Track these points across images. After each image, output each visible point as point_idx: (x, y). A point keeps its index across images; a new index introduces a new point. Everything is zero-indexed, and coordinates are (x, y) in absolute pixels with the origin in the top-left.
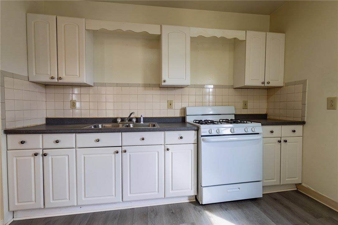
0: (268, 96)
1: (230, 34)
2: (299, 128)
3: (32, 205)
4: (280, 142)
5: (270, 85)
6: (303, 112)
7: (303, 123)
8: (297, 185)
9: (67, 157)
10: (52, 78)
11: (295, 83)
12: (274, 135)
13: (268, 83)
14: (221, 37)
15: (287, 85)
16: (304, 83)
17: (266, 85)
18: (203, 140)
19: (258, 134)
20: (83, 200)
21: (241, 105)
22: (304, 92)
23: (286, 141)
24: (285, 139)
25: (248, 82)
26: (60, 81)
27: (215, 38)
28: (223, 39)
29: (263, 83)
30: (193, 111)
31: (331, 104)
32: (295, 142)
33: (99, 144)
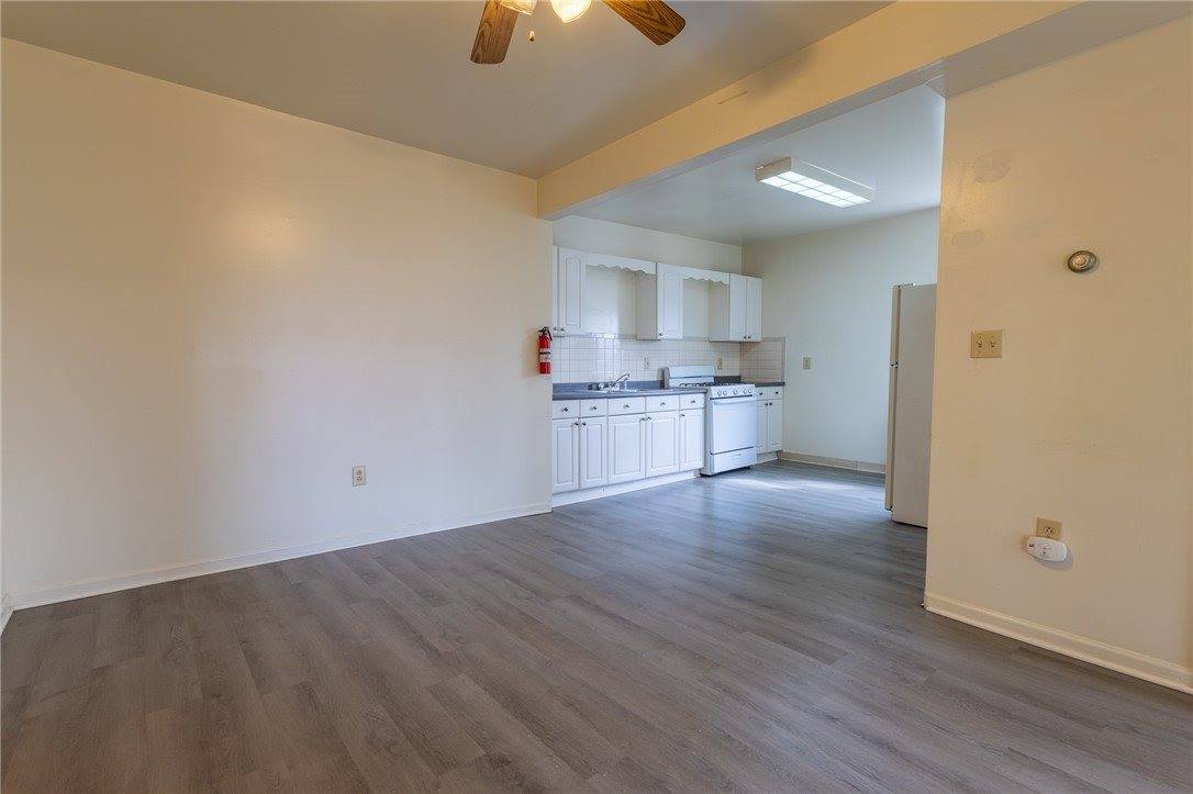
0: (742, 352)
1: (717, 277)
2: (779, 389)
3: (570, 485)
4: (766, 405)
5: (751, 340)
6: (783, 372)
7: (783, 384)
8: (779, 452)
9: (600, 427)
11: (775, 340)
12: (764, 397)
13: (750, 338)
15: (765, 340)
16: (783, 340)
17: (748, 340)
18: (714, 403)
19: (751, 396)
20: (614, 478)
21: (716, 363)
22: (783, 350)
23: (771, 404)
24: (771, 401)
25: (732, 338)
26: (561, 333)
29: (744, 337)
30: (673, 372)
31: (807, 364)
32: (778, 404)
33: (628, 411)
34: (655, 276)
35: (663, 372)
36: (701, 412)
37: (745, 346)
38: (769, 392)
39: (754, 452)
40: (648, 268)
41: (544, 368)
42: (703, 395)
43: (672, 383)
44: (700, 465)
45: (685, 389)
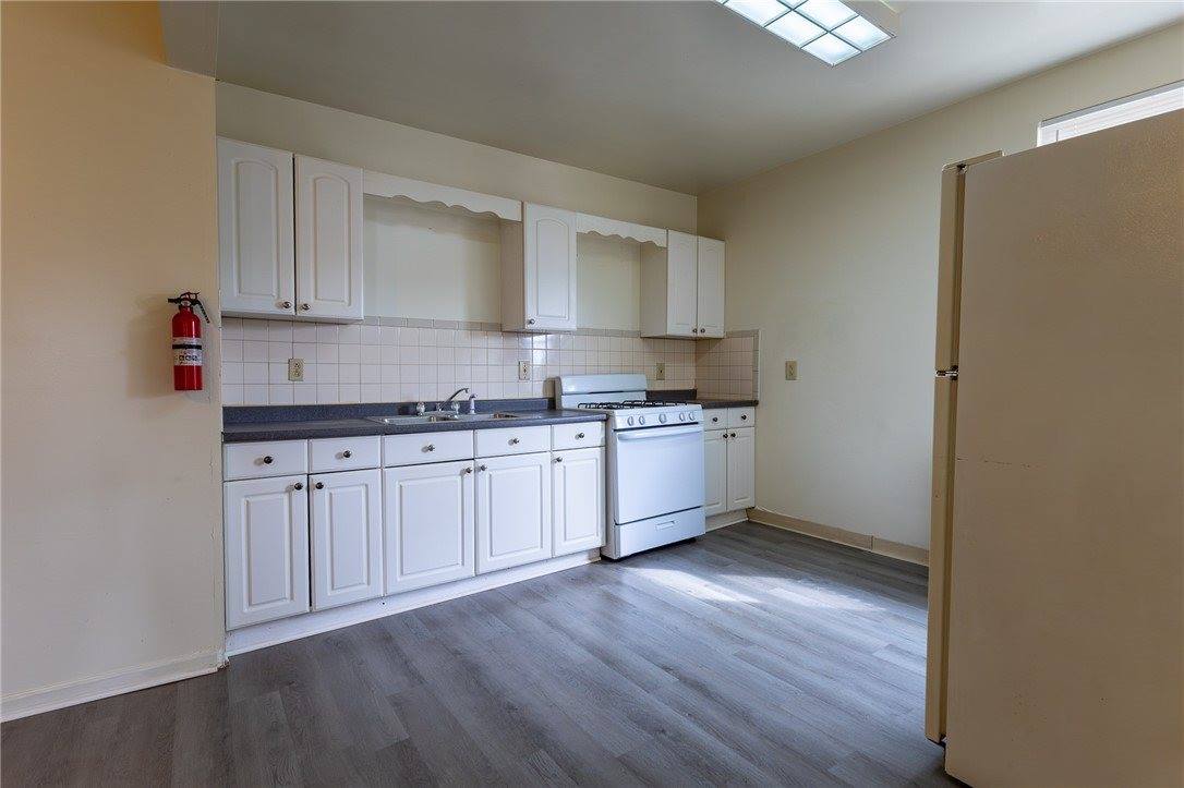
0: (698, 355)
1: (643, 234)
2: (749, 411)
3: (285, 607)
4: (725, 436)
5: (706, 335)
6: (755, 386)
7: (754, 403)
8: (749, 510)
9: (363, 489)
10: (287, 305)
11: (744, 334)
12: (720, 424)
13: (703, 331)
14: (628, 238)
15: (730, 335)
16: (754, 334)
17: (699, 334)
18: (621, 438)
19: (697, 423)
20: (399, 582)
21: (654, 371)
22: (756, 350)
23: (733, 435)
24: (733, 431)
25: (673, 329)
26: (303, 314)
27: (616, 237)
28: (630, 242)
29: (695, 331)
30: (568, 386)
31: (791, 372)
32: (746, 435)
33: (430, 457)
34: (520, 225)
35: (554, 385)
36: (598, 453)
37: (700, 345)
38: (729, 417)
39: (700, 514)
40: (507, 210)
41: (187, 379)
42: (599, 425)
43: (566, 402)
44: (598, 542)
45: (585, 413)
